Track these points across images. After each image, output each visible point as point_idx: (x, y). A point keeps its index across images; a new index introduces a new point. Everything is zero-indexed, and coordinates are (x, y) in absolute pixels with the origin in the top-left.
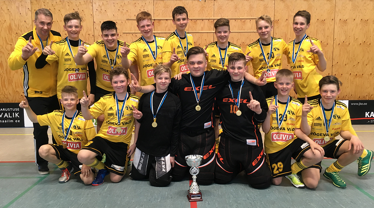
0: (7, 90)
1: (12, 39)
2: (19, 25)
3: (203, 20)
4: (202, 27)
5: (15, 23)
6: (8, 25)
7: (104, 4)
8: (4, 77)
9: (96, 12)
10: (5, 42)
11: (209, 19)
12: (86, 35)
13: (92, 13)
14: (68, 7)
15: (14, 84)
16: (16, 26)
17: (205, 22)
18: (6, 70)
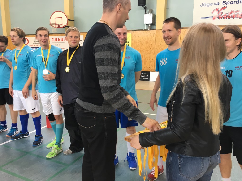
1: (147, 46)
6: (146, 41)
15: (146, 64)
16: (149, 41)
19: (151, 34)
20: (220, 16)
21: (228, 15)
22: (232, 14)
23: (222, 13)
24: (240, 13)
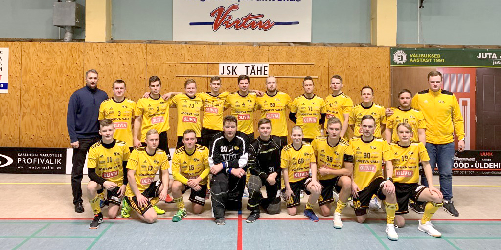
0: (52, 133)
1: (62, 81)
2: (70, 67)
5: (66, 66)
6: (59, 67)
7: (158, 48)
8: (50, 119)
9: (149, 55)
10: (54, 84)
12: (137, 78)
13: (145, 57)
14: (121, 51)
15: (60, 128)
16: (67, 68)
18: (53, 113)
19: (71, 50)
20: (227, 22)
21: (242, 21)
22: (250, 21)
23: (231, 17)
24: (264, 20)
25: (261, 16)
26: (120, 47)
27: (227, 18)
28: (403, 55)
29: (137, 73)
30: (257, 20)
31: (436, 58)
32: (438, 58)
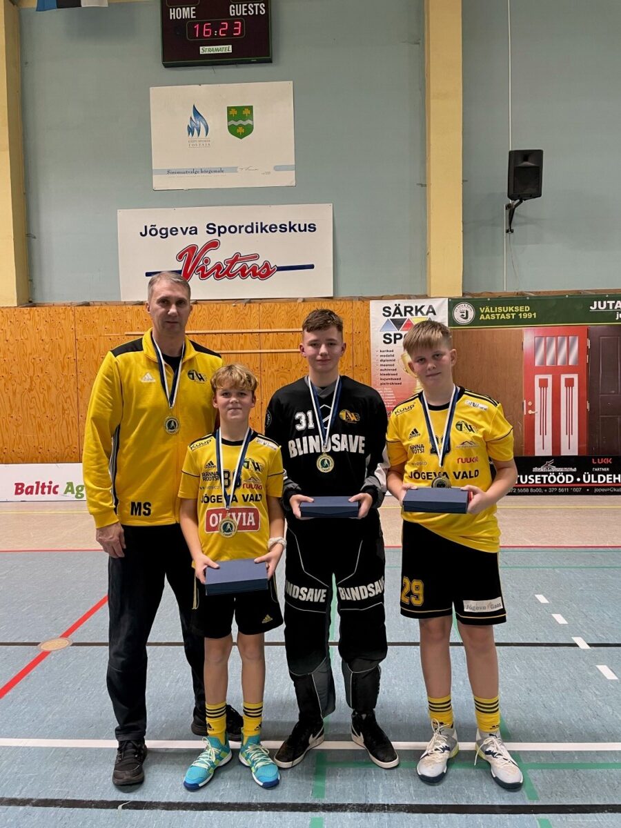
3: (242, 333)
4: (242, 345)
7: (92, 312)
9: (79, 324)
11: (252, 333)
12: (64, 359)
13: (73, 327)
14: (37, 318)
17: (246, 337)
20: (203, 269)
21: (225, 266)
22: (237, 266)
23: (207, 261)
24: (260, 263)
25: (256, 257)
26: (36, 313)
27: (201, 263)
28: (468, 310)
29: (63, 353)
30: (249, 264)
31: (522, 313)
32: (525, 312)
